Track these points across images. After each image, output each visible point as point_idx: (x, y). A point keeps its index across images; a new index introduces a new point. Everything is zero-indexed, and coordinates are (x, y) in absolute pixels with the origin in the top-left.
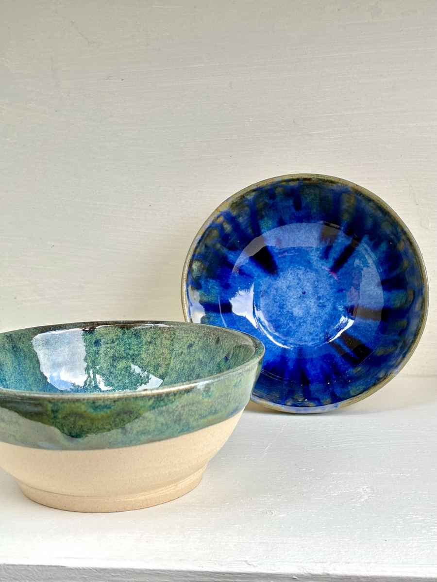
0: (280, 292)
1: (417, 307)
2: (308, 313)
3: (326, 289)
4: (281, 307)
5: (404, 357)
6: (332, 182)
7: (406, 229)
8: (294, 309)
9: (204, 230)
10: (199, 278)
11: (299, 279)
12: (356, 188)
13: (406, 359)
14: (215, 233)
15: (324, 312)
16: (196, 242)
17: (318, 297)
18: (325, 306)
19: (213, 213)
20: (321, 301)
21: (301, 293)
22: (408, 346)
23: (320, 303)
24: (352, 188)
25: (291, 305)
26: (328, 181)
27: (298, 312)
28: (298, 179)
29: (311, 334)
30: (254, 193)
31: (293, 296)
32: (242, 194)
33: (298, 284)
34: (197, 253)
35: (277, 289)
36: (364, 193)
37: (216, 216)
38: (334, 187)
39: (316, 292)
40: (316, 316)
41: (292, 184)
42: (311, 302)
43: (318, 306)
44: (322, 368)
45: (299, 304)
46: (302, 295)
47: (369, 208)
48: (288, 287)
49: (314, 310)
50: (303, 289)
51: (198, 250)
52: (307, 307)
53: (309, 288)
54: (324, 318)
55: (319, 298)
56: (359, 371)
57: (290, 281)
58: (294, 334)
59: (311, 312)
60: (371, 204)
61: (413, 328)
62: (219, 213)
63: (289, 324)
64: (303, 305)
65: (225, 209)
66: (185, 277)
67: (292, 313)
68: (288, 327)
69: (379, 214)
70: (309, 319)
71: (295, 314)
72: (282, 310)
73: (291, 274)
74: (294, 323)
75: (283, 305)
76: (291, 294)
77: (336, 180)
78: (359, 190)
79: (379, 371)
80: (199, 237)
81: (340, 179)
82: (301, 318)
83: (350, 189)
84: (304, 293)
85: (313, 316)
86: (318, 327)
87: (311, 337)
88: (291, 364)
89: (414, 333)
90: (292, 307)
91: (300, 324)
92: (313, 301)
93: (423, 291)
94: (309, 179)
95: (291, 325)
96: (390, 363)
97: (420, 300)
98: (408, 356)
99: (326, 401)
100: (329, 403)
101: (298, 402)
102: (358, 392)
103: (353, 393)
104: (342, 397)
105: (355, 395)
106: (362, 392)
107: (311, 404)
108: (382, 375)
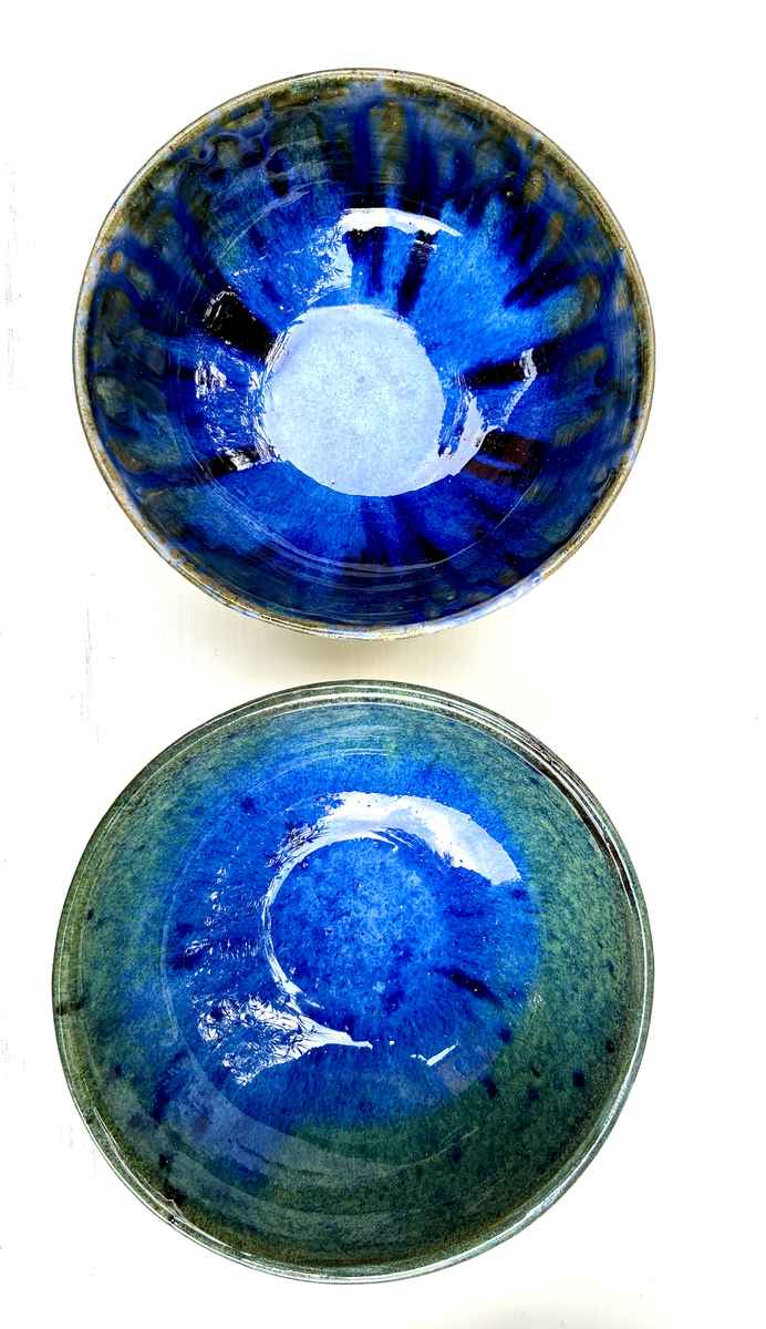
0: (311, 396)
1: (620, 304)
3: (401, 354)
5: (634, 418)
6: (338, 84)
9: (88, 296)
11: (340, 354)
12: (396, 79)
13: (642, 422)
14: (121, 300)
16: (82, 332)
17: (393, 377)
18: (413, 393)
19: (95, 249)
20: (402, 384)
21: (354, 382)
24: (389, 83)
25: (344, 415)
26: (326, 84)
28: (260, 103)
30: (170, 173)
32: (143, 180)
33: (341, 366)
34: (94, 358)
36: (418, 83)
37: (103, 253)
38: (346, 99)
41: (249, 119)
45: (360, 407)
48: (325, 380)
50: (355, 372)
51: (94, 350)
55: (395, 381)
56: (538, 494)
60: (442, 109)
62: (108, 244)
63: (354, 456)
65: (117, 230)
68: (356, 462)
69: (465, 131)
72: (330, 433)
73: (320, 350)
74: (366, 450)
75: (330, 420)
76: (335, 392)
80: (84, 316)
81: (353, 71)
83: (384, 89)
86: (415, 439)
87: (409, 465)
89: (633, 360)
90: (350, 418)
91: (377, 448)
94: (285, 95)
95: (359, 456)
96: (604, 446)
97: (621, 285)
98: (643, 412)
99: (507, 576)
100: (516, 577)
101: (449, 602)
102: (566, 532)
103: (555, 539)
104: (535, 554)
105: (562, 539)
106: (577, 528)
107: (480, 596)
108: (600, 478)
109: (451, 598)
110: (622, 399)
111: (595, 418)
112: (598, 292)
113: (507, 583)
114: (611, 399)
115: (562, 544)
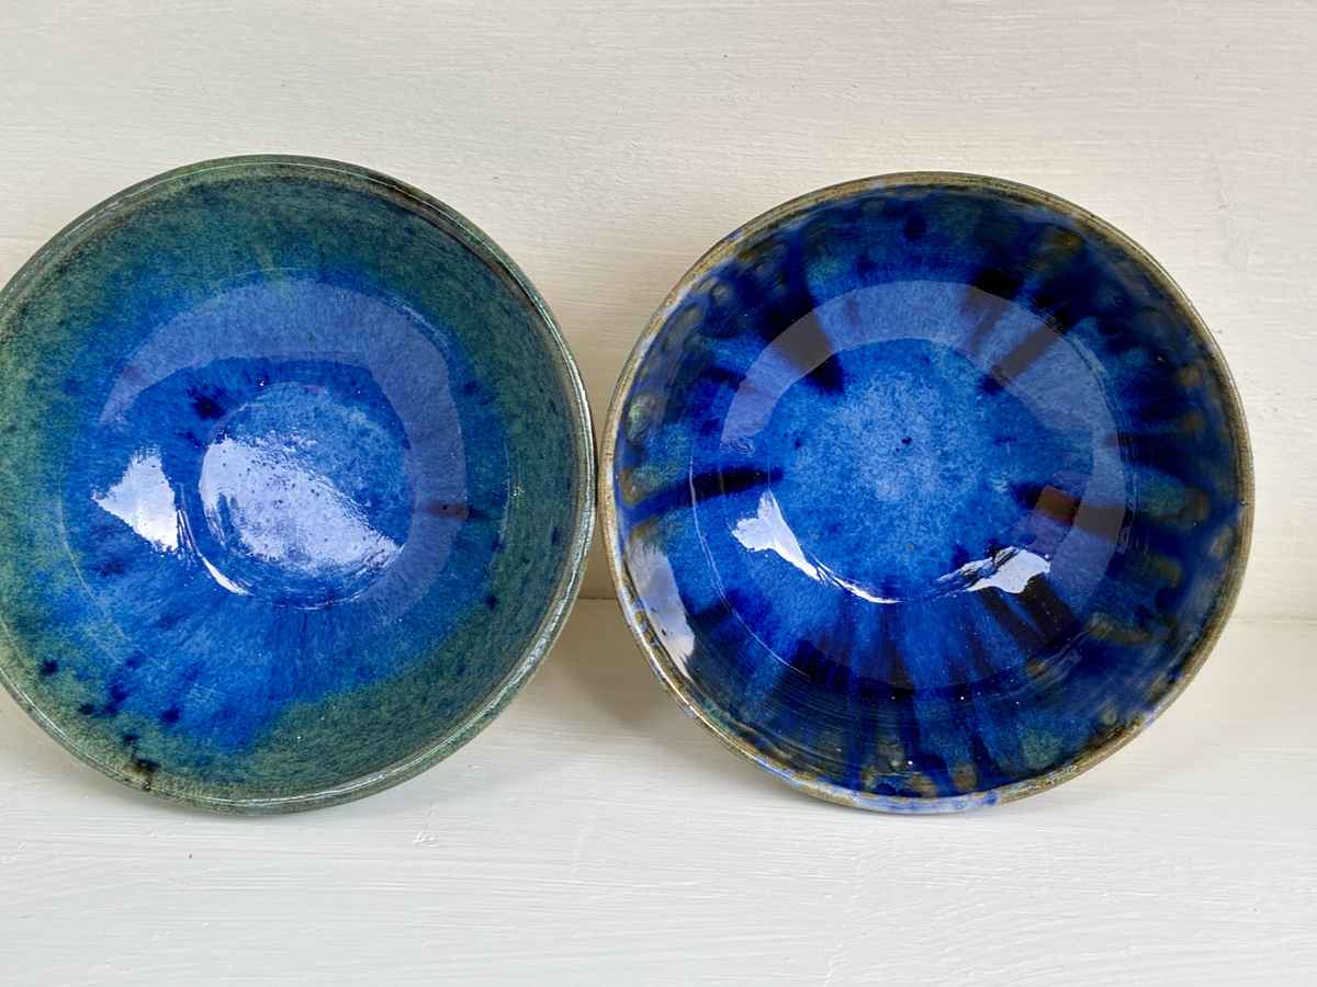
4: (846, 475)
5: (1171, 680)
7: (1213, 348)
10: (644, 434)
11: (897, 405)
15: (955, 494)
16: (642, 354)
17: (944, 454)
18: (958, 479)
20: (951, 465)
21: (900, 442)
22: (1182, 651)
25: (870, 471)
29: (918, 548)
30: (803, 218)
31: (877, 450)
32: (772, 221)
33: (893, 416)
34: (643, 377)
35: (836, 429)
38: (1027, 210)
40: (935, 502)
45: (893, 470)
48: (867, 425)
50: (904, 430)
51: (646, 370)
52: (912, 478)
54: (954, 510)
55: (945, 457)
56: (1040, 673)
57: (872, 408)
58: (875, 548)
68: (861, 527)
69: (1141, 290)
77: (1039, 199)
80: (650, 340)
82: (894, 506)
83: (1073, 224)
88: (865, 632)
96: (1128, 682)
97: (1226, 533)
99: (966, 771)
100: (972, 782)
101: (892, 769)
102: (1045, 759)
103: (1032, 758)
104: (1003, 762)
105: (1038, 767)
106: (1055, 766)
107: (925, 784)
108: (1108, 718)
109: (895, 764)
110: (1170, 647)
111: (1136, 636)
112: (1203, 514)
113: (959, 786)
114: (1161, 633)
115: (1034, 774)
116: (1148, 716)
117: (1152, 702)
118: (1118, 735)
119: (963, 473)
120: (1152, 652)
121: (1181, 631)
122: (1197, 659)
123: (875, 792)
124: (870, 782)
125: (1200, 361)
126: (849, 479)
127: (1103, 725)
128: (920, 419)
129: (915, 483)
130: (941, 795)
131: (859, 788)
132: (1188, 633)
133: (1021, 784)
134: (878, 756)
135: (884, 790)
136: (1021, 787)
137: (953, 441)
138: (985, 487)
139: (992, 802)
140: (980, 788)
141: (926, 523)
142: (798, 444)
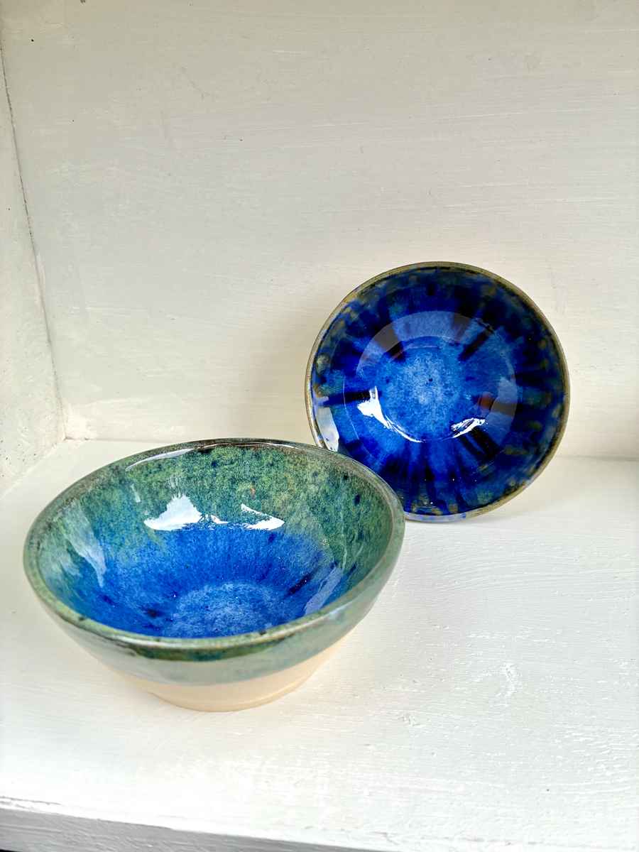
0: (406, 378)
1: (555, 413)
2: (434, 401)
3: (453, 376)
4: (407, 394)
5: (537, 467)
6: (473, 272)
7: (550, 330)
8: (420, 396)
9: (330, 322)
10: (324, 372)
11: (427, 365)
12: (500, 281)
13: (539, 470)
14: (342, 323)
15: (450, 401)
16: (322, 336)
17: (446, 384)
18: (452, 395)
19: (340, 304)
20: (448, 389)
21: (428, 380)
22: (542, 455)
23: (447, 391)
24: (495, 280)
25: (416, 392)
26: (468, 271)
27: (423, 399)
28: (435, 268)
29: (436, 423)
30: (385, 282)
31: (419, 383)
32: (372, 283)
33: (425, 370)
34: (322, 348)
35: (402, 375)
36: (508, 286)
37: (343, 307)
38: (474, 277)
39: (443, 379)
40: (443, 404)
41: (427, 272)
42: (438, 390)
43: (445, 394)
44: (447, 462)
45: (425, 392)
46: (429, 382)
47: (511, 302)
48: (415, 374)
49: (440, 398)
50: (430, 376)
51: (323, 344)
52: (433, 395)
53: (436, 375)
54: (450, 407)
55: (446, 386)
56: (485, 470)
57: (417, 367)
58: (419, 423)
59: (437, 400)
60: (514, 298)
61: (549, 435)
62: (346, 304)
63: (413, 412)
64: (429, 393)
65: (351, 299)
66: (309, 375)
67: (417, 401)
68: (413, 415)
69: (520, 309)
70: (435, 407)
71: (421, 401)
72: (407, 397)
73: (418, 360)
74: (419, 411)
75: (409, 392)
76: (417, 380)
77: (478, 271)
78: (503, 283)
79: (508, 477)
80: (325, 331)
81: (482, 270)
82: (426, 406)
83: (493, 282)
84: (431, 380)
85: (438, 405)
86: (443, 416)
87: (436, 426)
88: (414, 456)
89: (549, 441)
90: (418, 394)
91: (425, 413)
92: (439, 388)
93: (564, 398)
94: (448, 268)
95: (416, 413)
96: (520, 470)
97: (559, 407)
98: (542, 467)
99: (453, 506)
100: (457, 510)
101: (424, 505)
102: (486, 500)
103: (481, 500)
104: (469, 503)
105: (483, 503)
106: (491, 502)
107: (437, 511)
108: (512, 484)
109: (426, 503)
110: (537, 454)
111: (523, 452)
112: (549, 400)
113: (451, 511)
114: (533, 450)
115: (482, 506)
116: (528, 482)
117: (529, 477)
118: (516, 490)
119: (453, 392)
120: (530, 457)
121: (542, 447)
122: (548, 458)
123: (417, 513)
124: (414, 509)
125: (546, 337)
126: (408, 395)
127: (510, 487)
128: (436, 371)
129: (434, 396)
130: (443, 515)
131: (410, 511)
132: (544, 448)
133: (477, 510)
134: (418, 501)
135: (420, 512)
136: (476, 511)
137: (449, 380)
138: (462, 398)
139: (464, 517)
140: (459, 512)
141: (439, 413)
142: (388, 381)
